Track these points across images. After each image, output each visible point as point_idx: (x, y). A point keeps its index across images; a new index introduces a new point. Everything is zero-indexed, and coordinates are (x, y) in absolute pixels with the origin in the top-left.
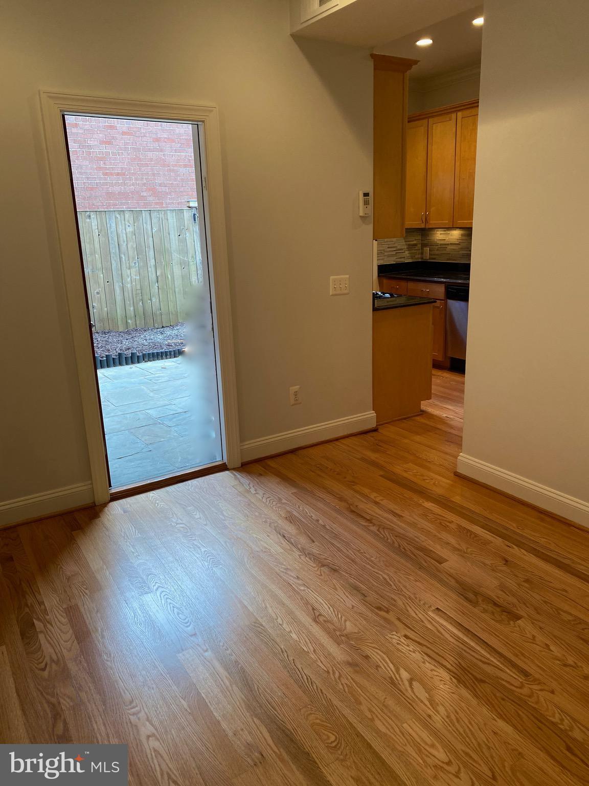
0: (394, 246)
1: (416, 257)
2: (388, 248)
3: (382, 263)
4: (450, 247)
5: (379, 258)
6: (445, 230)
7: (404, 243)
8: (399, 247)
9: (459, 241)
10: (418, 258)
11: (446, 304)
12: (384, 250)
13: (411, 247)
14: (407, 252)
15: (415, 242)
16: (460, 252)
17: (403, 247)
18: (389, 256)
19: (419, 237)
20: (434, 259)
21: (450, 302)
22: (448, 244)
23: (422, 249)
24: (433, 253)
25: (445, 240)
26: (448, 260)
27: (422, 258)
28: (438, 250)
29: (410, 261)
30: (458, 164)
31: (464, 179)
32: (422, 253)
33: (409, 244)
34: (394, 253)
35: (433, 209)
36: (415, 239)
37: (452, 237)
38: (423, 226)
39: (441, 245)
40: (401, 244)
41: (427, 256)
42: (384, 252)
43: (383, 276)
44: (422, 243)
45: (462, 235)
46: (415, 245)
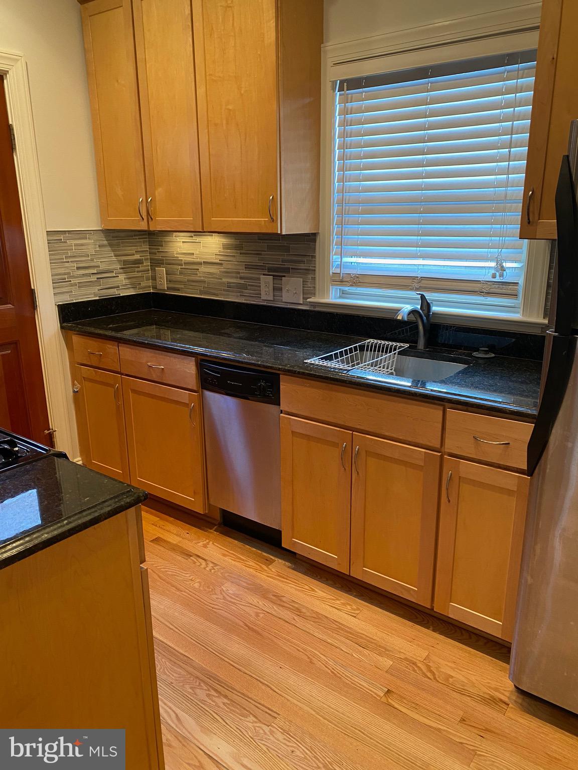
0: (92, 264)
1: (143, 284)
2: (78, 268)
3: (66, 299)
4: (203, 269)
5: (57, 291)
6: (192, 234)
7: (114, 258)
8: (103, 267)
9: (222, 258)
10: (146, 287)
11: (202, 398)
12: (69, 273)
13: (128, 266)
14: (122, 277)
15: (137, 257)
16: (224, 280)
17: (111, 267)
18: (81, 285)
19: (146, 247)
20: (178, 290)
21: (209, 394)
22: (200, 264)
23: (153, 270)
24: (173, 277)
25: (193, 254)
26: (201, 293)
27: (154, 287)
28: (181, 273)
29: (131, 292)
30: (201, 91)
31: (216, 125)
32: (154, 278)
33: (125, 261)
34: (94, 278)
35: (159, 192)
36: (137, 251)
37: (206, 250)
38: (143, 226)
39: (187, 263)
40: (108, 260)
41: (163, 285)
42: (71, 277)
43: (70, 329)
44: (151, 259)
45: (225, 247)
46: (138, 262)
